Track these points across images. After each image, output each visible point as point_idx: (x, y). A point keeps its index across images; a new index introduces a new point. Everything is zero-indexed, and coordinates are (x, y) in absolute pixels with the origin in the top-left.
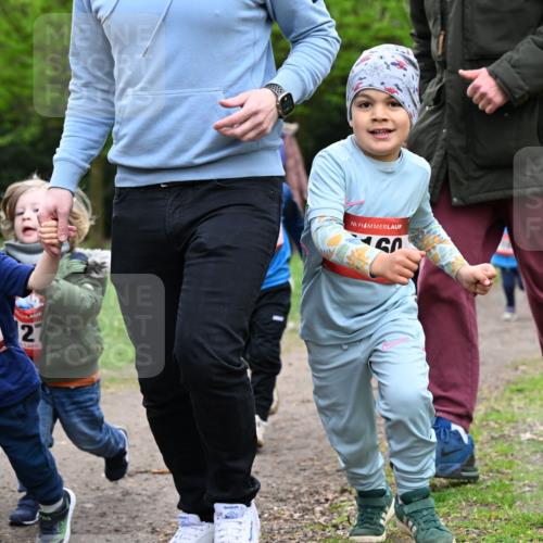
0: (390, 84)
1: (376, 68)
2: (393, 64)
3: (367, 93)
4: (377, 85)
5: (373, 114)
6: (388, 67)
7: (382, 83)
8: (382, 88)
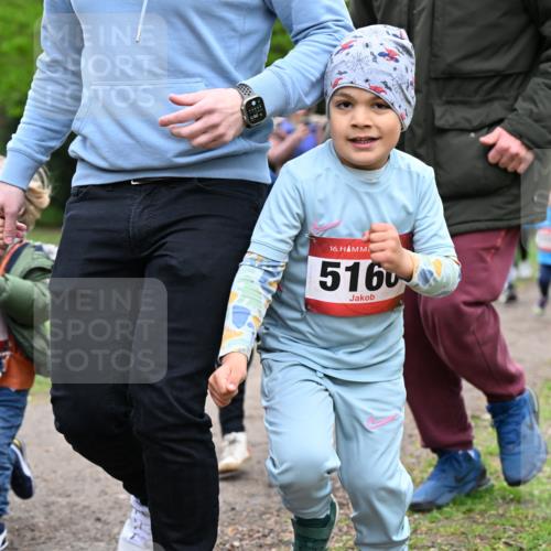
0: (377, 81)
1: (359, 60)
2: (381, 54)
3: (347, 91)
4: (361, 83)
5: (353, 118)
6: (375, 59)
7: (367, 81)
8: (366, 86)
